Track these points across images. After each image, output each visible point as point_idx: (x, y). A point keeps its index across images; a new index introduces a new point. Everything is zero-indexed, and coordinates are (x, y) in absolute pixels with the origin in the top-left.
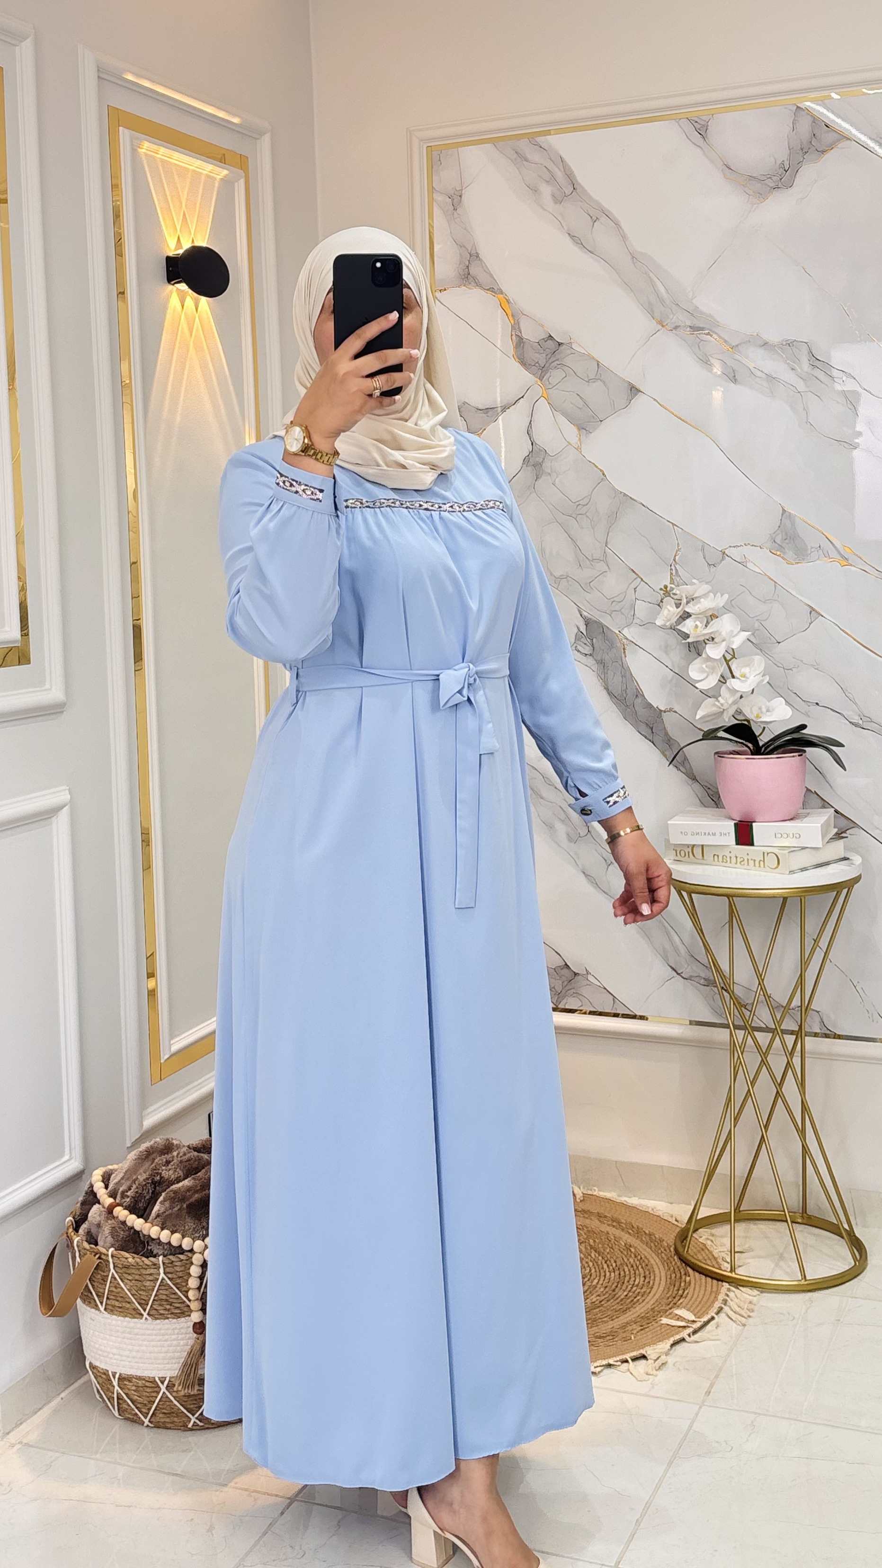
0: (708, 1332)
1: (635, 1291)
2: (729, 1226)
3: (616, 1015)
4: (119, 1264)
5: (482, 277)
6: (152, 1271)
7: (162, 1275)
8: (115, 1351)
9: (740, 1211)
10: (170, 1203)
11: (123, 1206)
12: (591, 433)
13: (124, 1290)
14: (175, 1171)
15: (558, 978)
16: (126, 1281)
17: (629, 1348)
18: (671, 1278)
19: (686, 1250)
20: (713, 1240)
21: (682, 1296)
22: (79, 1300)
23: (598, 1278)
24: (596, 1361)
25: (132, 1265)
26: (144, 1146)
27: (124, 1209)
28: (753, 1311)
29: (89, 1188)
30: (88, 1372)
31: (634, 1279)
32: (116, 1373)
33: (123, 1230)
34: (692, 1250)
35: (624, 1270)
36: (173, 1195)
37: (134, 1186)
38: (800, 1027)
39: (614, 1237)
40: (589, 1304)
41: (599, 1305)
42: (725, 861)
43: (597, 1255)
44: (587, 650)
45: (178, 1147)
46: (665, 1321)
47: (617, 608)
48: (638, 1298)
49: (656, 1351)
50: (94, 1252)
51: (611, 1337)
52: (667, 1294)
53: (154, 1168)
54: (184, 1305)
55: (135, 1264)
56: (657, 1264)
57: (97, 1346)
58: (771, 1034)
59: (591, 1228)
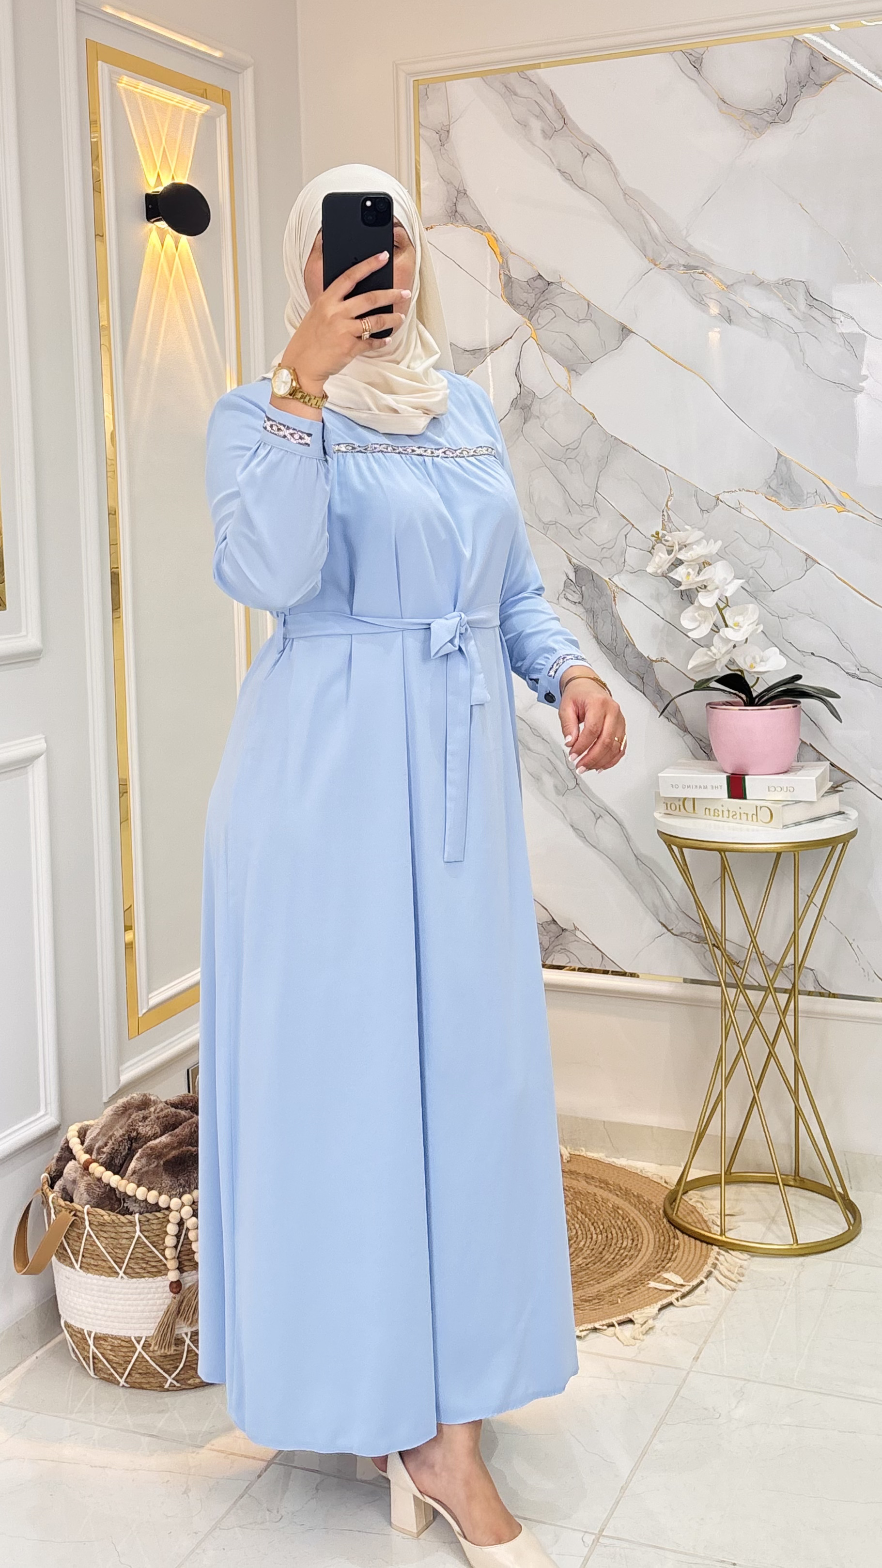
0: (697, 1296)
1: (623, 1254)
2: (720, 1188)
3: (606, 972)
4: (94, 1221)
5: (469, 214)
6: (128, 1229)
7: (138, 1233)
8: (90, 1310)
9: (731, 1173)
10: (147, 1160)
11: (98, 1163)
12: (581, 375)
13: (99, 1248)
14: (152, 1127)
15: (545, 934)
16: (102, 1239)
17: (615, 1312)
18: (660, 1241)
19: (675, 1212)
20: (704, 1203)
21: (670, 1259)
22: (54, 1258)
23: (584, 1240)
24: (581, 1325)
25: (109, 1223)
26: (121, 1101)
27: (100, 1165)
28: (743, 1276)
29: (65, 1144)
30: (63, 1331)
31: (621, 1241)
32: (91, 1332)
33: (99, 1187)
34: (681, 1213)
35: (612, 1234)
36: (150, 1152)
37: (111, 1142)
38: (794, 985)
39: (602, 1199)
40: (574, 1266)
41: (585, 1267)
42: (716, 814)
43: (584, 1217)
44: (576, 598)
45: (155, 1103)
46: (652, 1284)
47: (607, 555)
48: (626, 1261)
49: (643, 1315)
50: (70, 1209)
51: (597, 1301)
52: (655, 1257)
53: (131, 1124)
54: (160, 1264)
55: (111, 1222)
56: (645, 1227)
57: (72, 1304)
58: (763, 993)
59: (578, 1189)
